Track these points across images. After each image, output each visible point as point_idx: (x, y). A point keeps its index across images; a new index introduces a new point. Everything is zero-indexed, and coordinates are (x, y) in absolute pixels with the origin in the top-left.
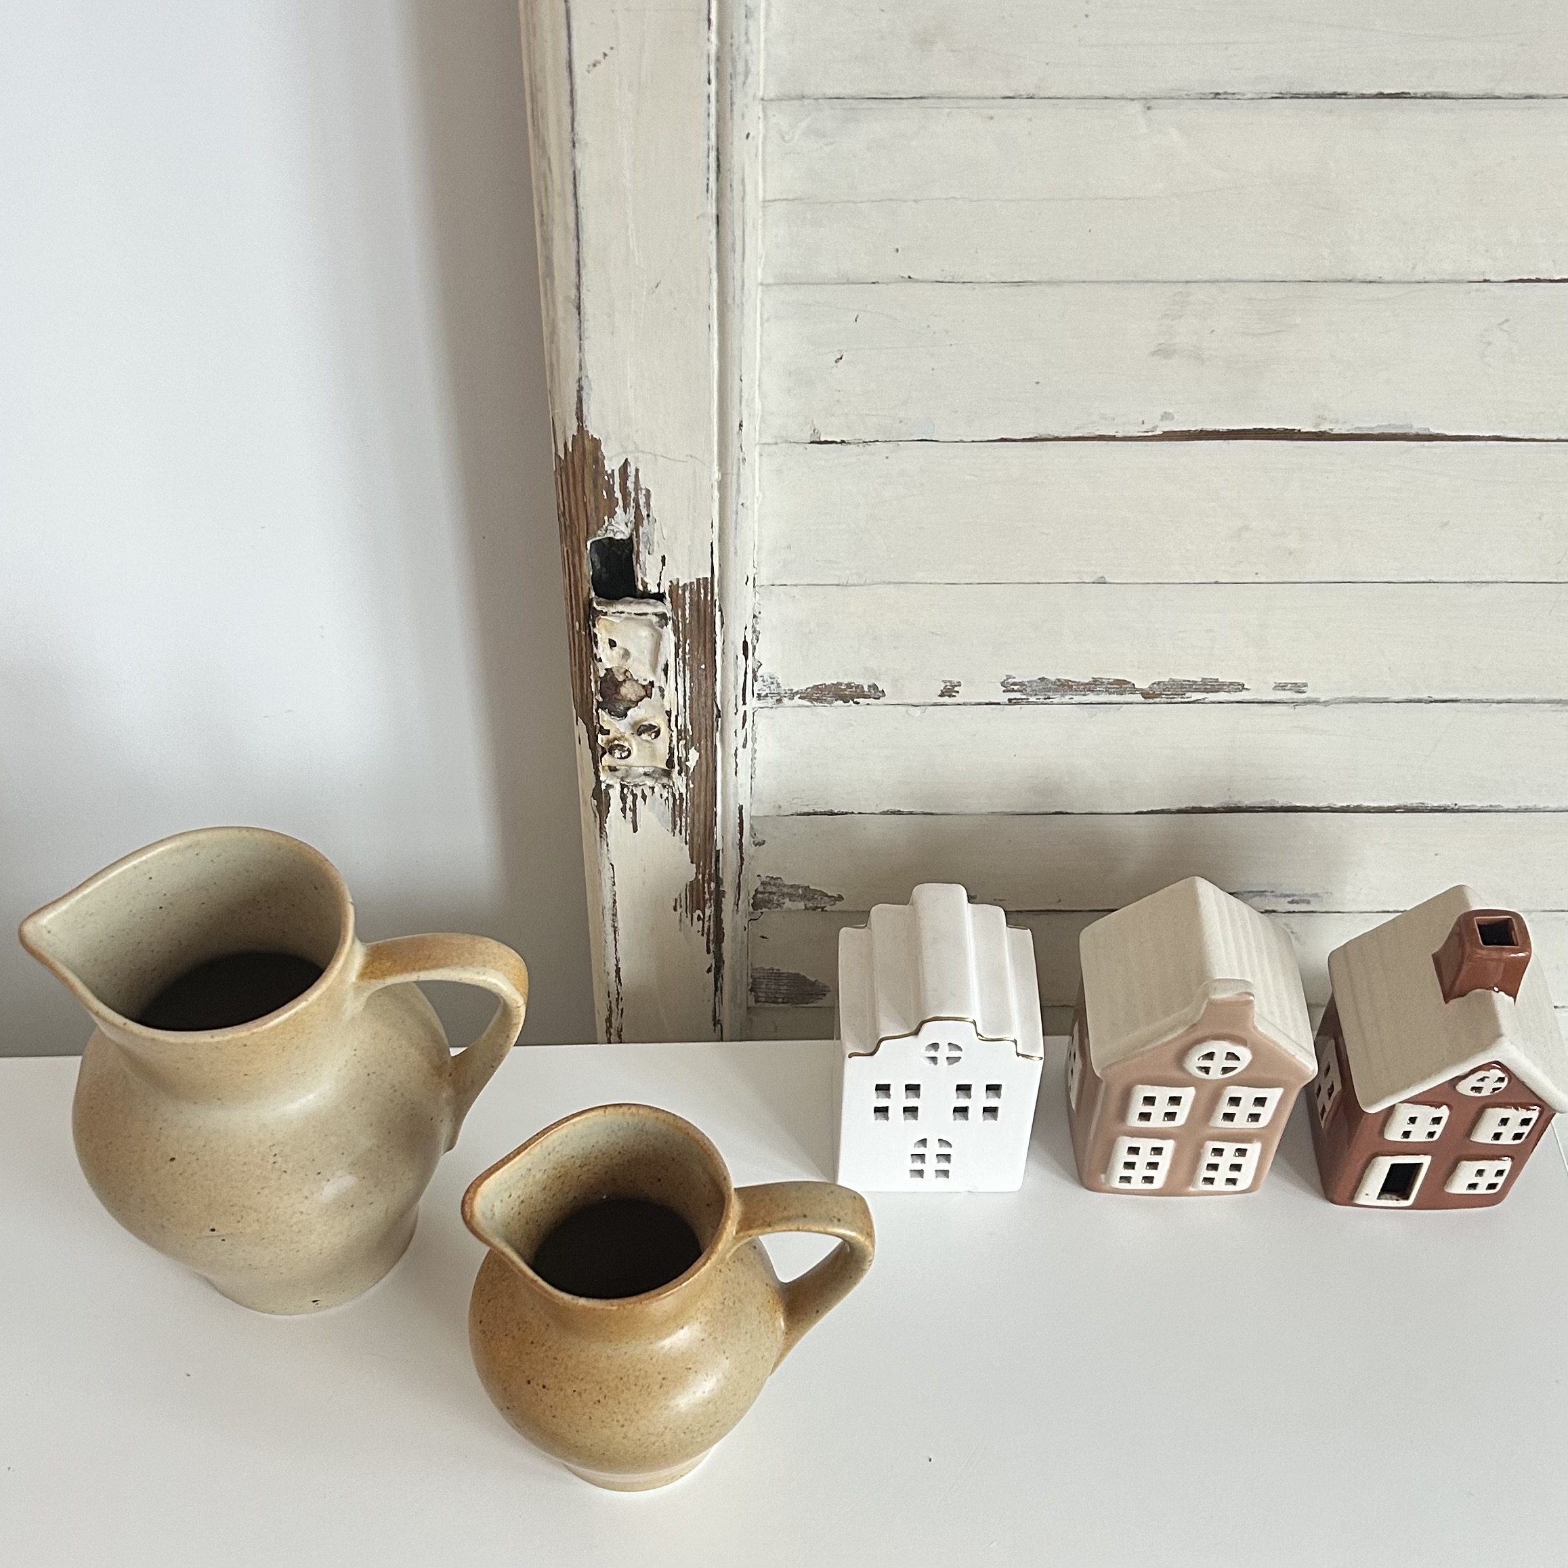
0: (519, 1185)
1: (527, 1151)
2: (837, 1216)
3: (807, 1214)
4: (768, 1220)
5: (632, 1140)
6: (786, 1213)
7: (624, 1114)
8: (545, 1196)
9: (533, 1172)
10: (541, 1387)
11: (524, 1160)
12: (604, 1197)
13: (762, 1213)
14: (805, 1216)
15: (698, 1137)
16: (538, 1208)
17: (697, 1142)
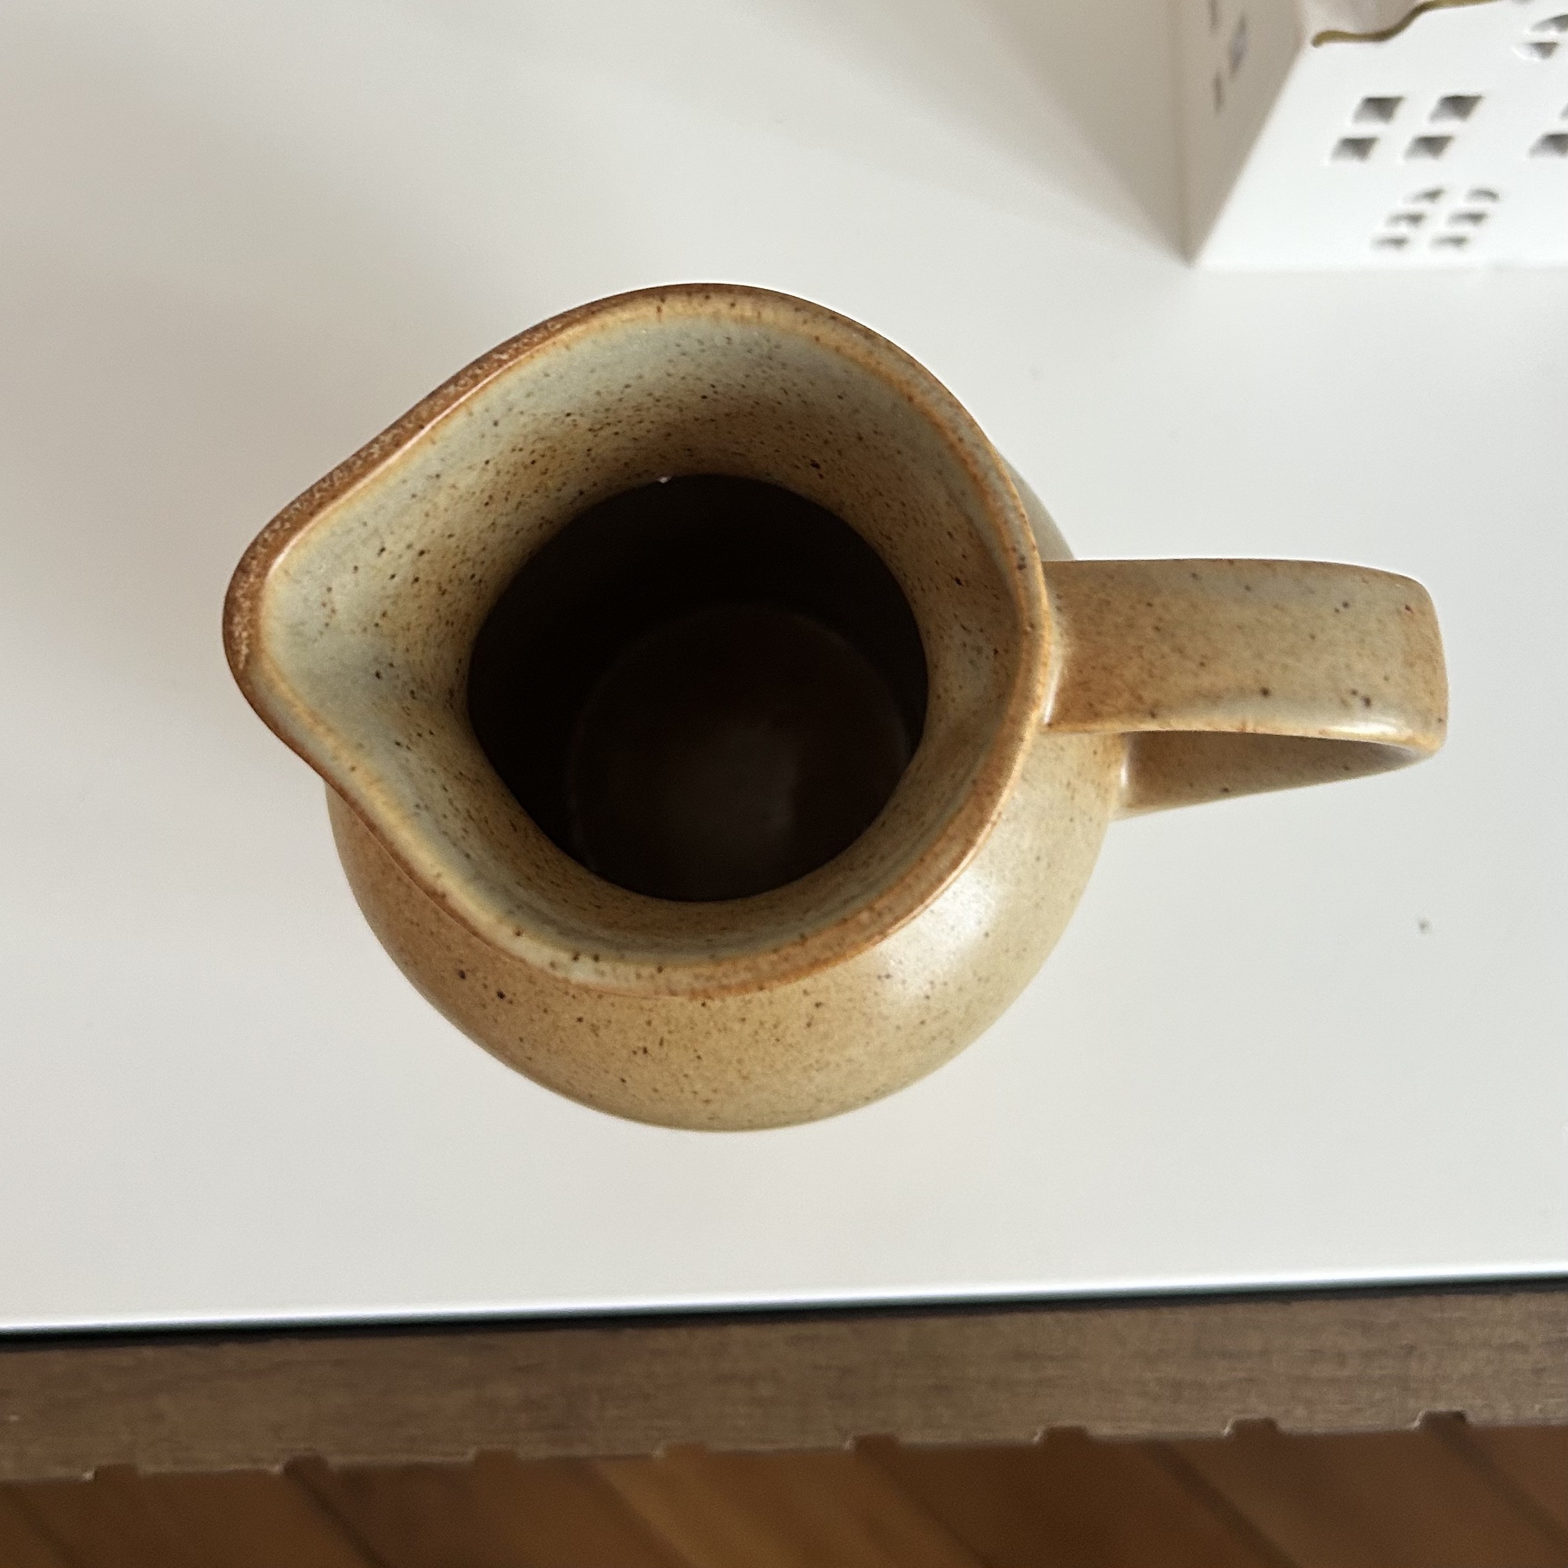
0: (406, 520)
1: (423, 433)
2: (1363, 691)
3: (1273, 686)
4: (1149, 695)
5: (741, 375)
6: (1206, 680)
7: (716, 316)
8: (491, 517)
9: (447, 480)
10: (494, 994)
11: (417, 461)
12: (664, 480)
13: (1132, 671)
14: (1265, 692)
15: (942, 413)
16: (473, 550)
17: (937, 427)
